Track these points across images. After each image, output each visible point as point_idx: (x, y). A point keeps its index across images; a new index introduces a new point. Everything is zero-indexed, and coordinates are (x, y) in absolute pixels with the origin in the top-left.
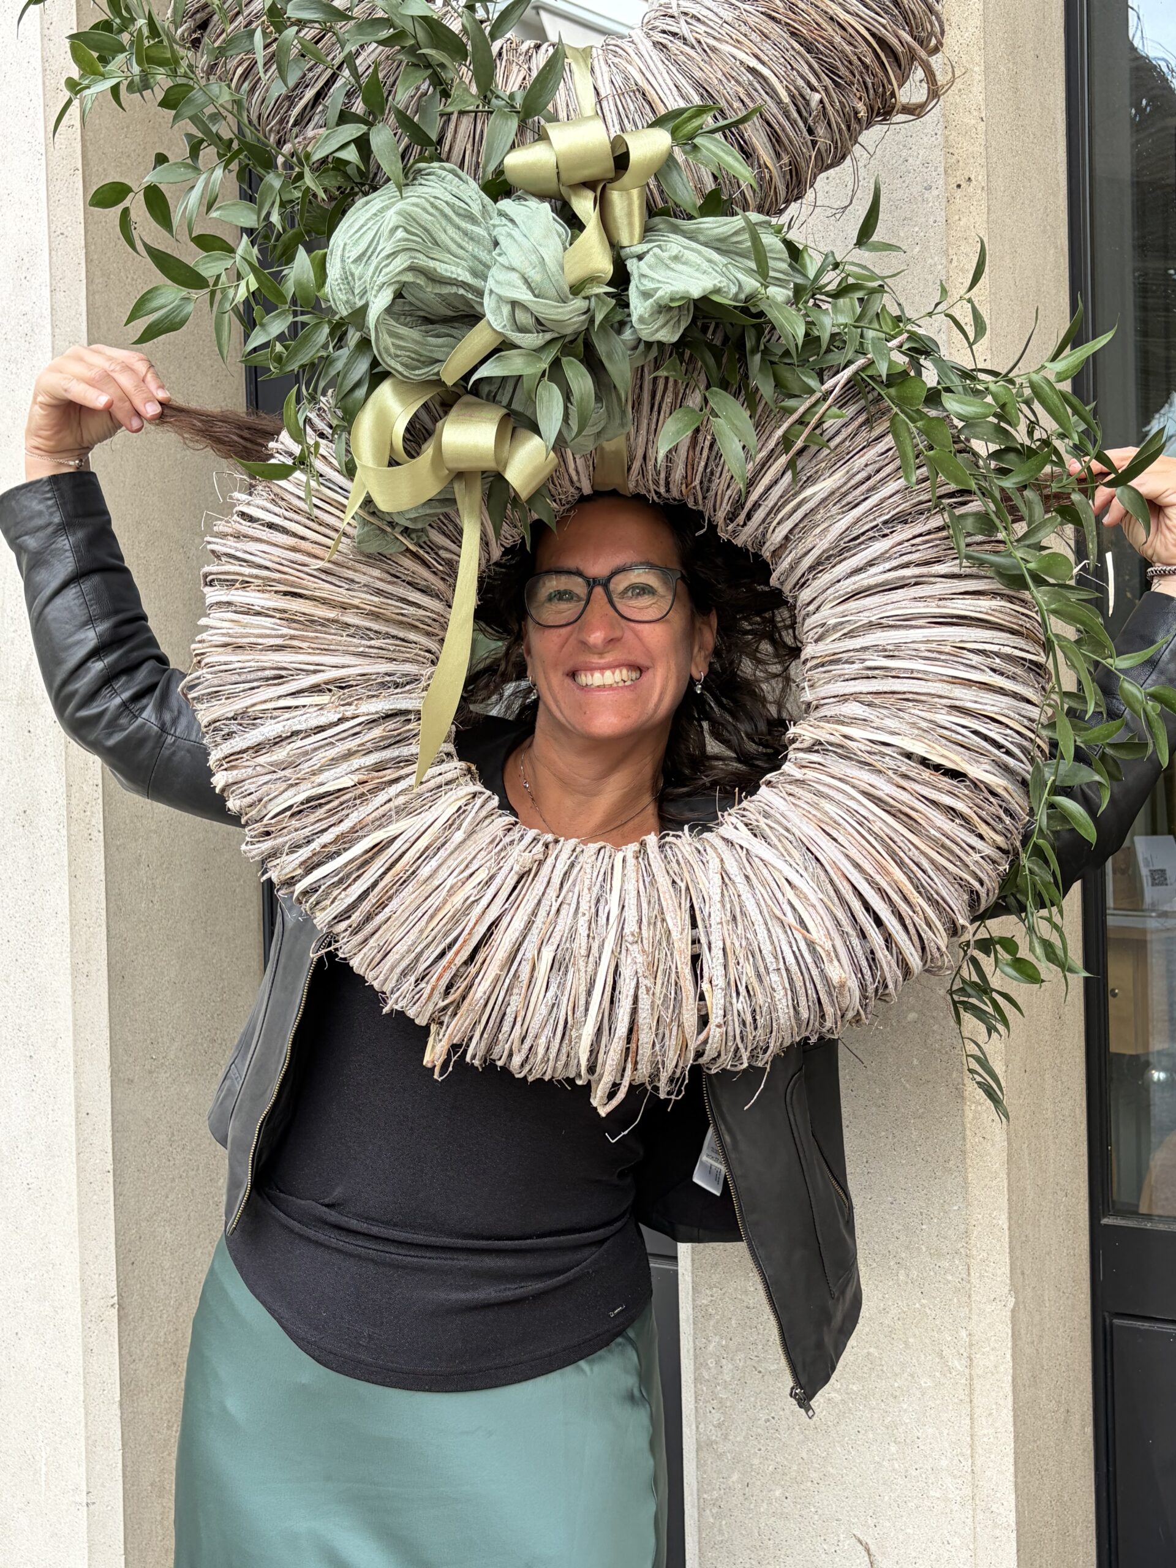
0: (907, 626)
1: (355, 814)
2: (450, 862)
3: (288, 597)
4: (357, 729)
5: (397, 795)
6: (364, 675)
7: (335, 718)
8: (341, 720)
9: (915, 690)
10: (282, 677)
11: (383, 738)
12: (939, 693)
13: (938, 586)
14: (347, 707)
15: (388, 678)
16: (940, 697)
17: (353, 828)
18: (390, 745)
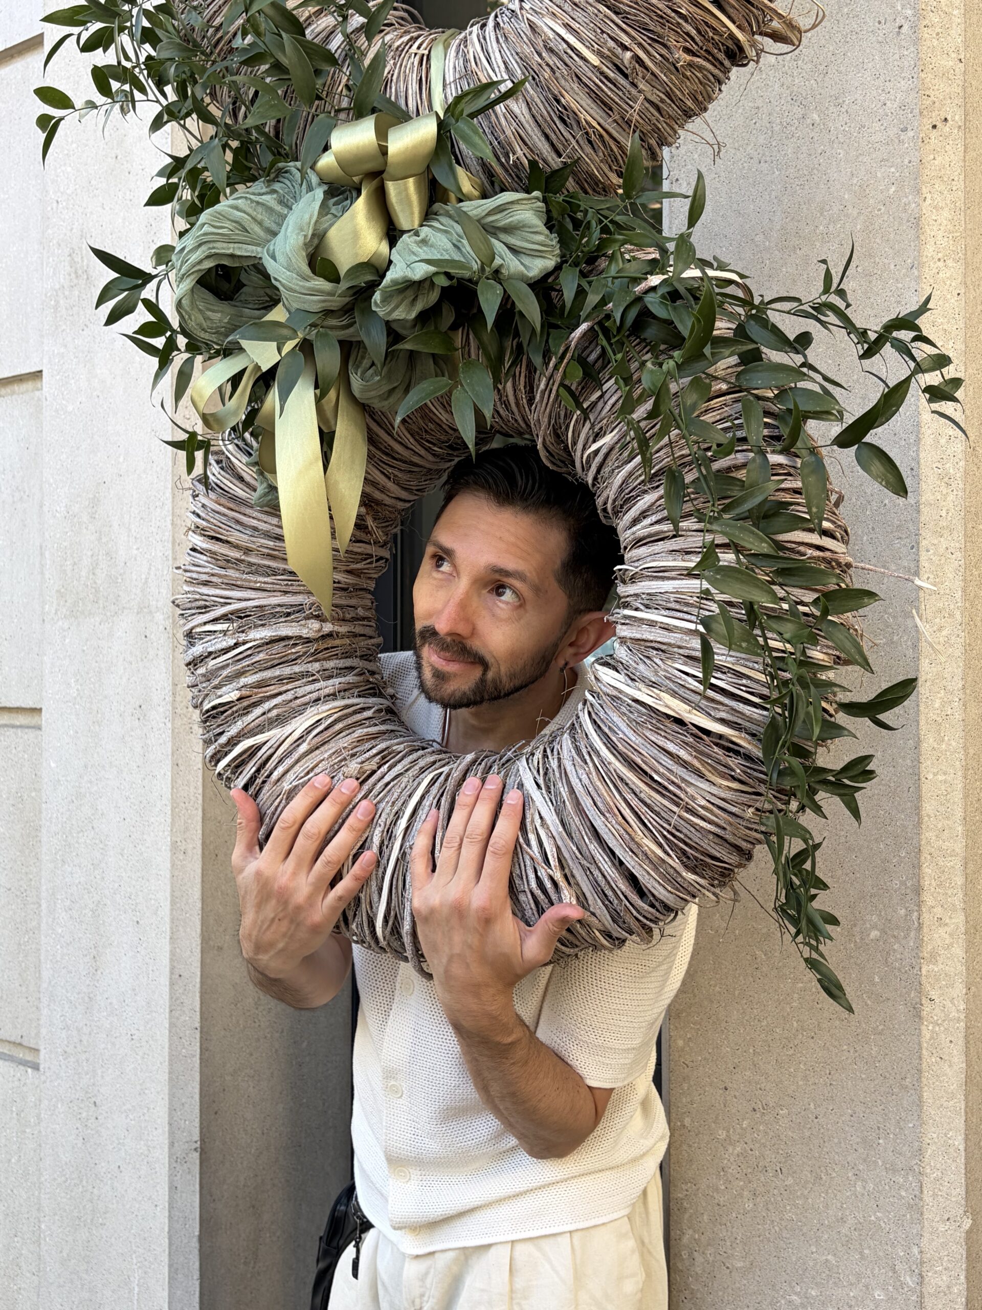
0: (663, 578)
1: (240, 723)
2: (297, 768)
3: (213, 541)
4: (249, 652)
5: (269, 710)
6: (257, 607)
7: (232, 642)
8: (237, 645)
9: (659, 639)
10: (206, 607)
11: (267, 661)
12: (679, 643)
13: (690, 539)
14: (240, 635)
15: (278, 609)
16: (680, 647)
17: (239, 733)
18: (273, 666)
